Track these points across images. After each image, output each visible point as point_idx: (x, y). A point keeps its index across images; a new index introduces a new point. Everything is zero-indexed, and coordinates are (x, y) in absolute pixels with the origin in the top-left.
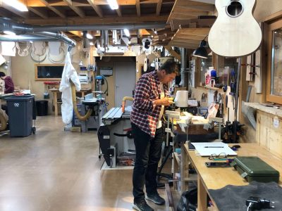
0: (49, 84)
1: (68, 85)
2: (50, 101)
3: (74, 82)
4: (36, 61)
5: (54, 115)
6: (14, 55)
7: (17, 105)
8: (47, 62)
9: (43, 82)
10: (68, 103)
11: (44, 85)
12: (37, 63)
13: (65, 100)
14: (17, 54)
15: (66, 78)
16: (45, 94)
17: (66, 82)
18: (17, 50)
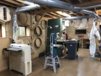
0: (80, 36)
1: (94, 37)
2: (80, 42)
3: (97, 36)
4: (75, 28)
5: (81, 48)
6: (69, 26)
7: (71, 45)
8: (79, 28)
9: (77, 36)
10: (93, 45)
11: (78, 37)
12: (75, 29)
13: (92, 44)
14: (70, 25)
15: (93, 34)
16: (78, 40)
17: (93, 36)
18: (70, 24)
